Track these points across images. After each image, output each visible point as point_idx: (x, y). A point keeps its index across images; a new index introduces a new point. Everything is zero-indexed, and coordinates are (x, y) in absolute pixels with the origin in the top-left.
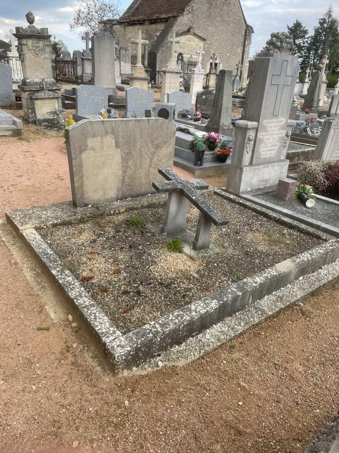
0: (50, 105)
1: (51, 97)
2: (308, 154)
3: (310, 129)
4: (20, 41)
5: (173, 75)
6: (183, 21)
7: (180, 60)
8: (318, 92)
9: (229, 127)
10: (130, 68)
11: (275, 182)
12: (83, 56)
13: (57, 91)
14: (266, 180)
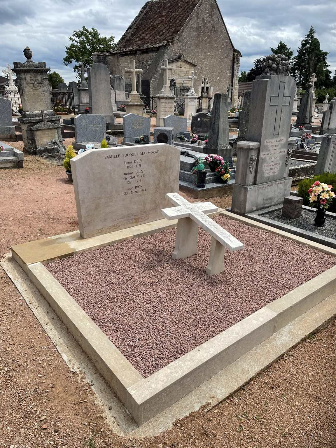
0: (50, 135)
1: (51, 127)
2: (308, 170)
3: (307, 146)
4: (19, 76)
5: (167, 101)
6: (174, 50)
7: (173, 85)
8: (310, 109)
9: (227, 148)
10: (125, 95)
11: (279, 200)
12: (79, 86)
13: (56, 122)
14: (271, 199)
